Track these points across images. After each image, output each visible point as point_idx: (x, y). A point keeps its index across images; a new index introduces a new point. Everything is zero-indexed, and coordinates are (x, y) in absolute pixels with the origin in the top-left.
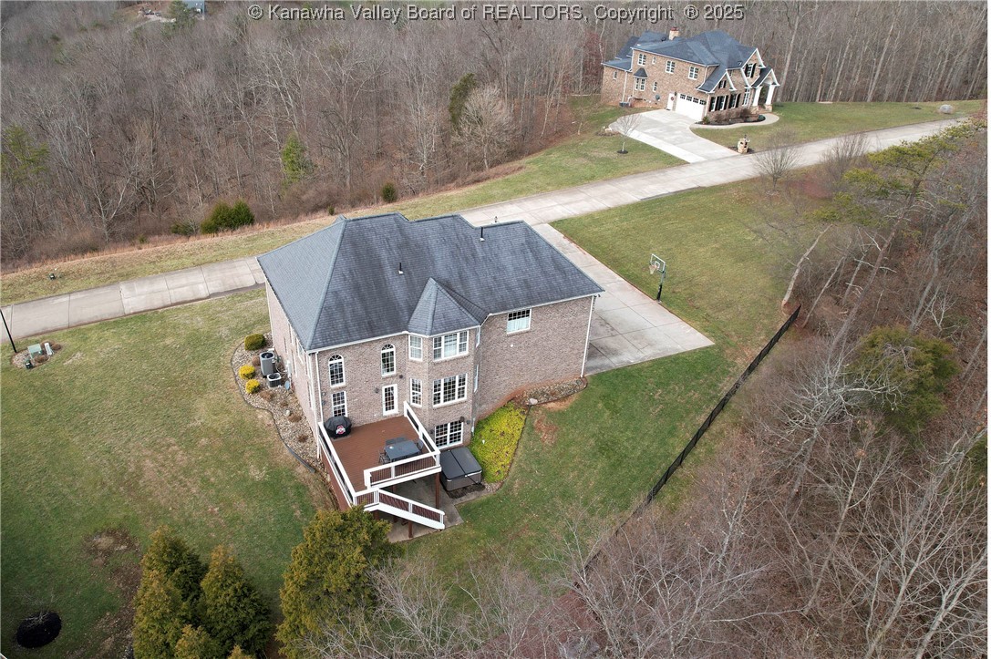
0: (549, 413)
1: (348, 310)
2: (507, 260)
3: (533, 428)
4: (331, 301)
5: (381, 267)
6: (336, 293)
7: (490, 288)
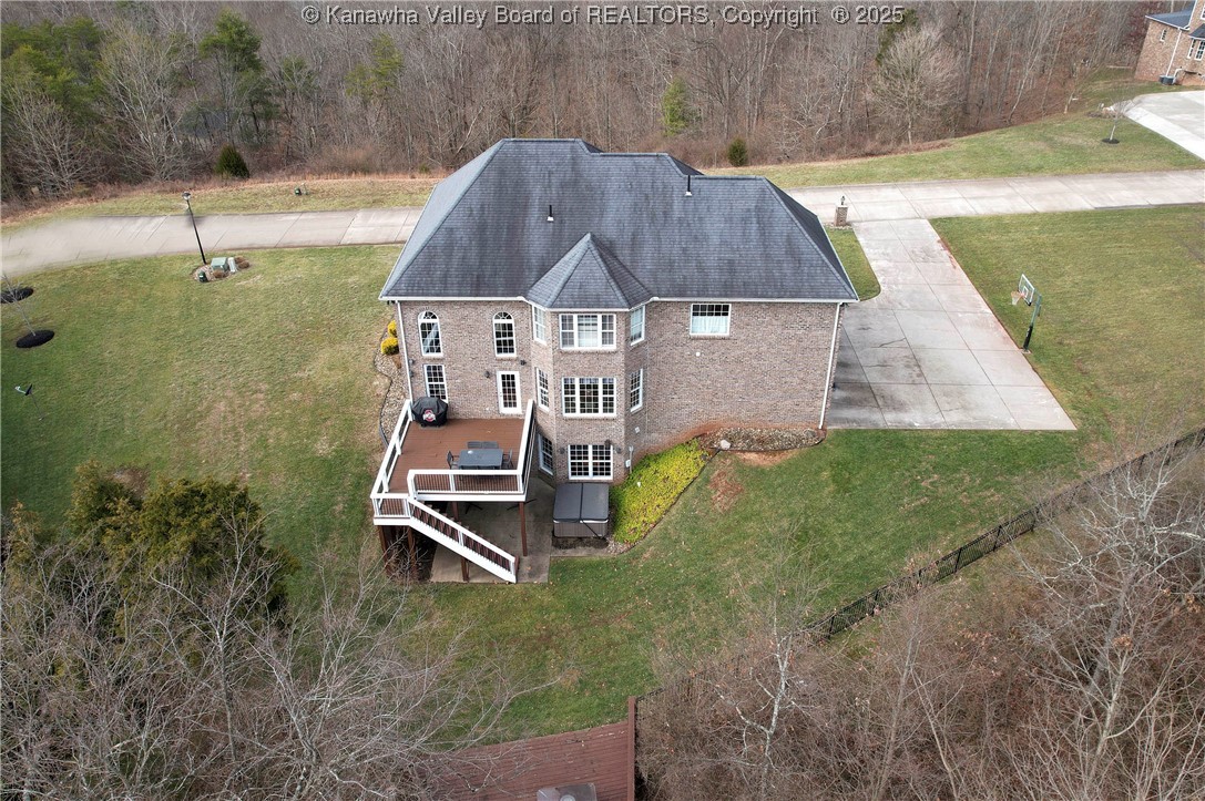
0: (742, 468)
1: (458, 254)
2: (714, 228)
3: (707, 481)
4: (441, 240)
5: (526, 207)
6: (451, 230)
7: (671, 263)
